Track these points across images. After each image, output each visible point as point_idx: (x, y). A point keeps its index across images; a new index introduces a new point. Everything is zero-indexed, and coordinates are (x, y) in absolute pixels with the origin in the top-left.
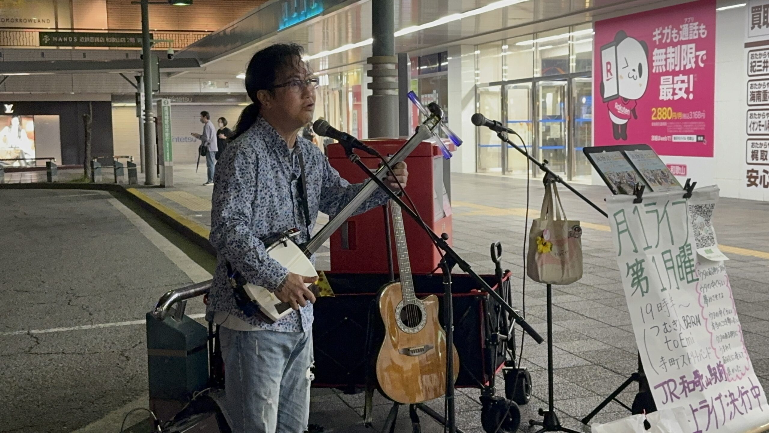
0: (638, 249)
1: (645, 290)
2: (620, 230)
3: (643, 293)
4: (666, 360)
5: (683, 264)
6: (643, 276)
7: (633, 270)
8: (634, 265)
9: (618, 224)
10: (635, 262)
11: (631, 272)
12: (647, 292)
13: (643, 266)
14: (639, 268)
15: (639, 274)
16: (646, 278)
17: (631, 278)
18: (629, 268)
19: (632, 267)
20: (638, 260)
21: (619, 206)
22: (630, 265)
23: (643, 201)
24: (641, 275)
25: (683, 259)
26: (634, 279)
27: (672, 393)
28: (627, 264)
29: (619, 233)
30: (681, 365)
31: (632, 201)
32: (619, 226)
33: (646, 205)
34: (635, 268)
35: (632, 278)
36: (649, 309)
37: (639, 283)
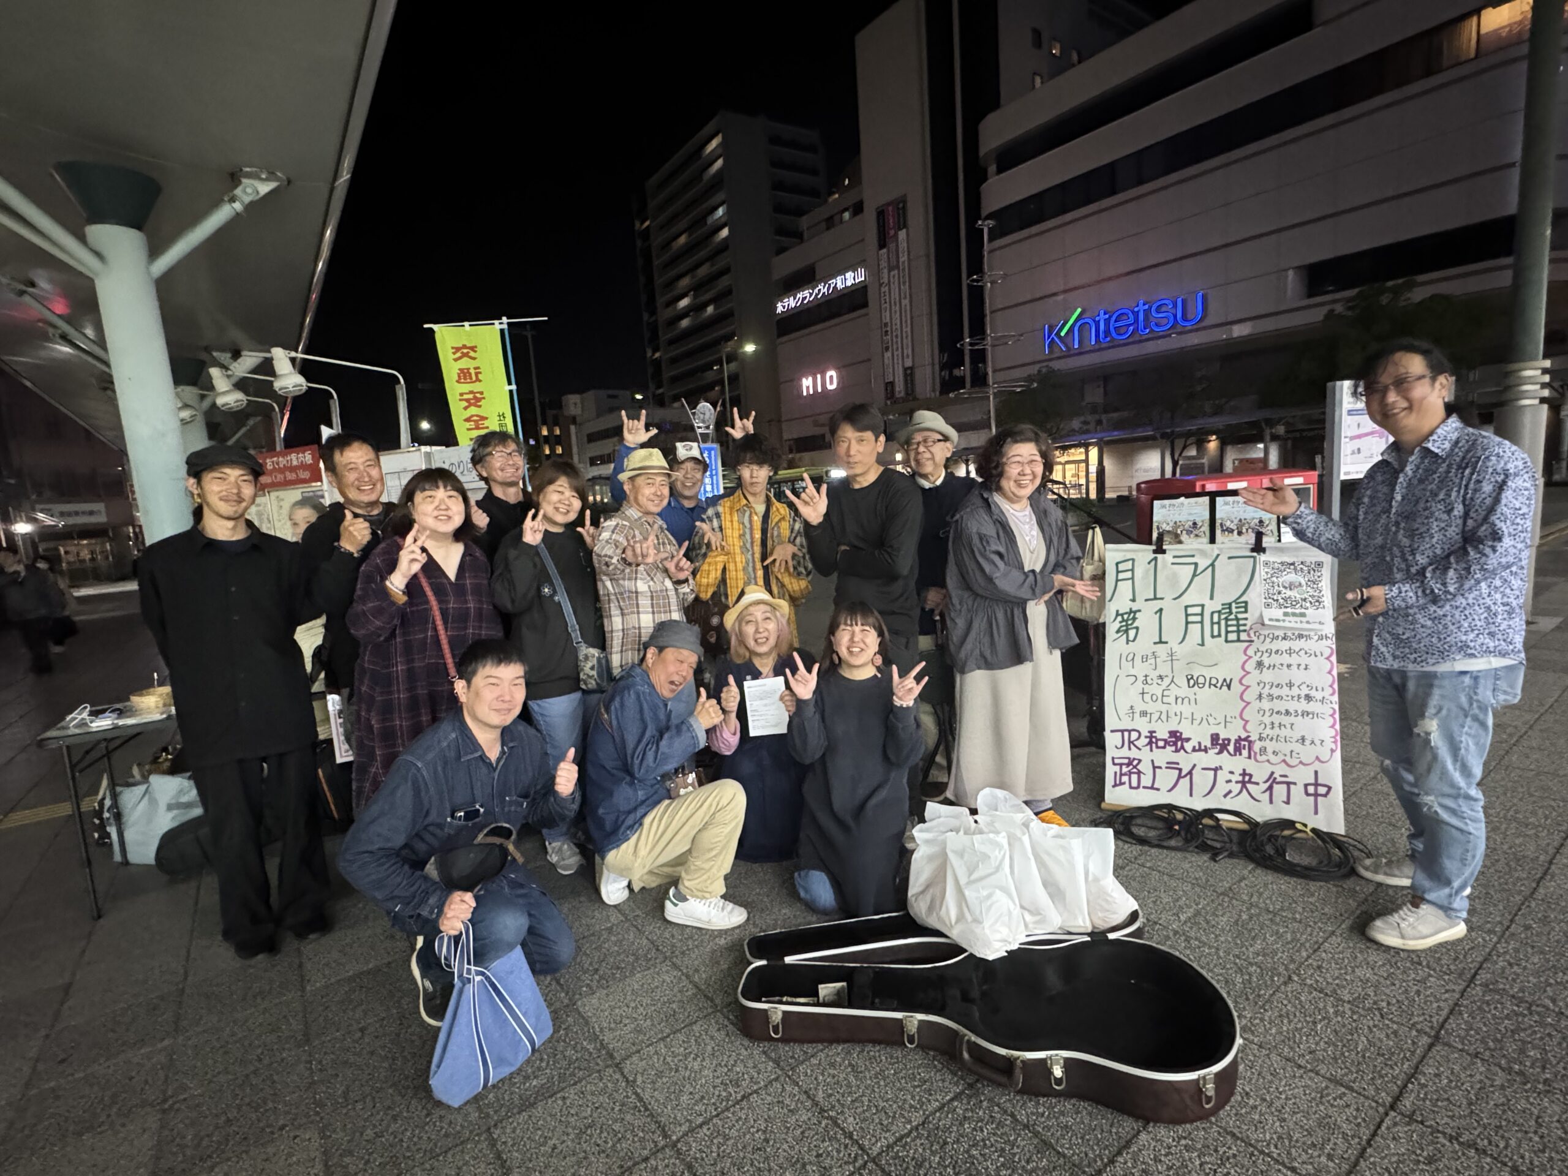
0: (1137, 599)
1: (1131, 639)
2: (1120, 578)
3: (1128, 641)
4: (1137, 710)
5: (1223, 623)
6: (1135, 625)
7: (1124, 617)
8: (1126, 613)
9: (1119, 572)
10: (1129, 610)
11: (1119, 618)
12: (1133, 641)
13: (1136, 616)
14: (1131, 617)
15: (1130, 622)
16: (1137, 628)
17: (1117, 625)
18: (1118, 614)
19: (1122, 615)
20: (1133, 609)
22: (1121, 612)
23: (1166, 552)
24: (1132, 624)
25: (1223, 617)
26: (1122, 626)
27: (1130, 742)
28: (1118, 610)
29: (1117, 580)
30: (1153, 720)
31: (1151, 552)
32: (1121, 574)
33: (1170, 558)
36: (1130, 658)
37: (1126, 631)
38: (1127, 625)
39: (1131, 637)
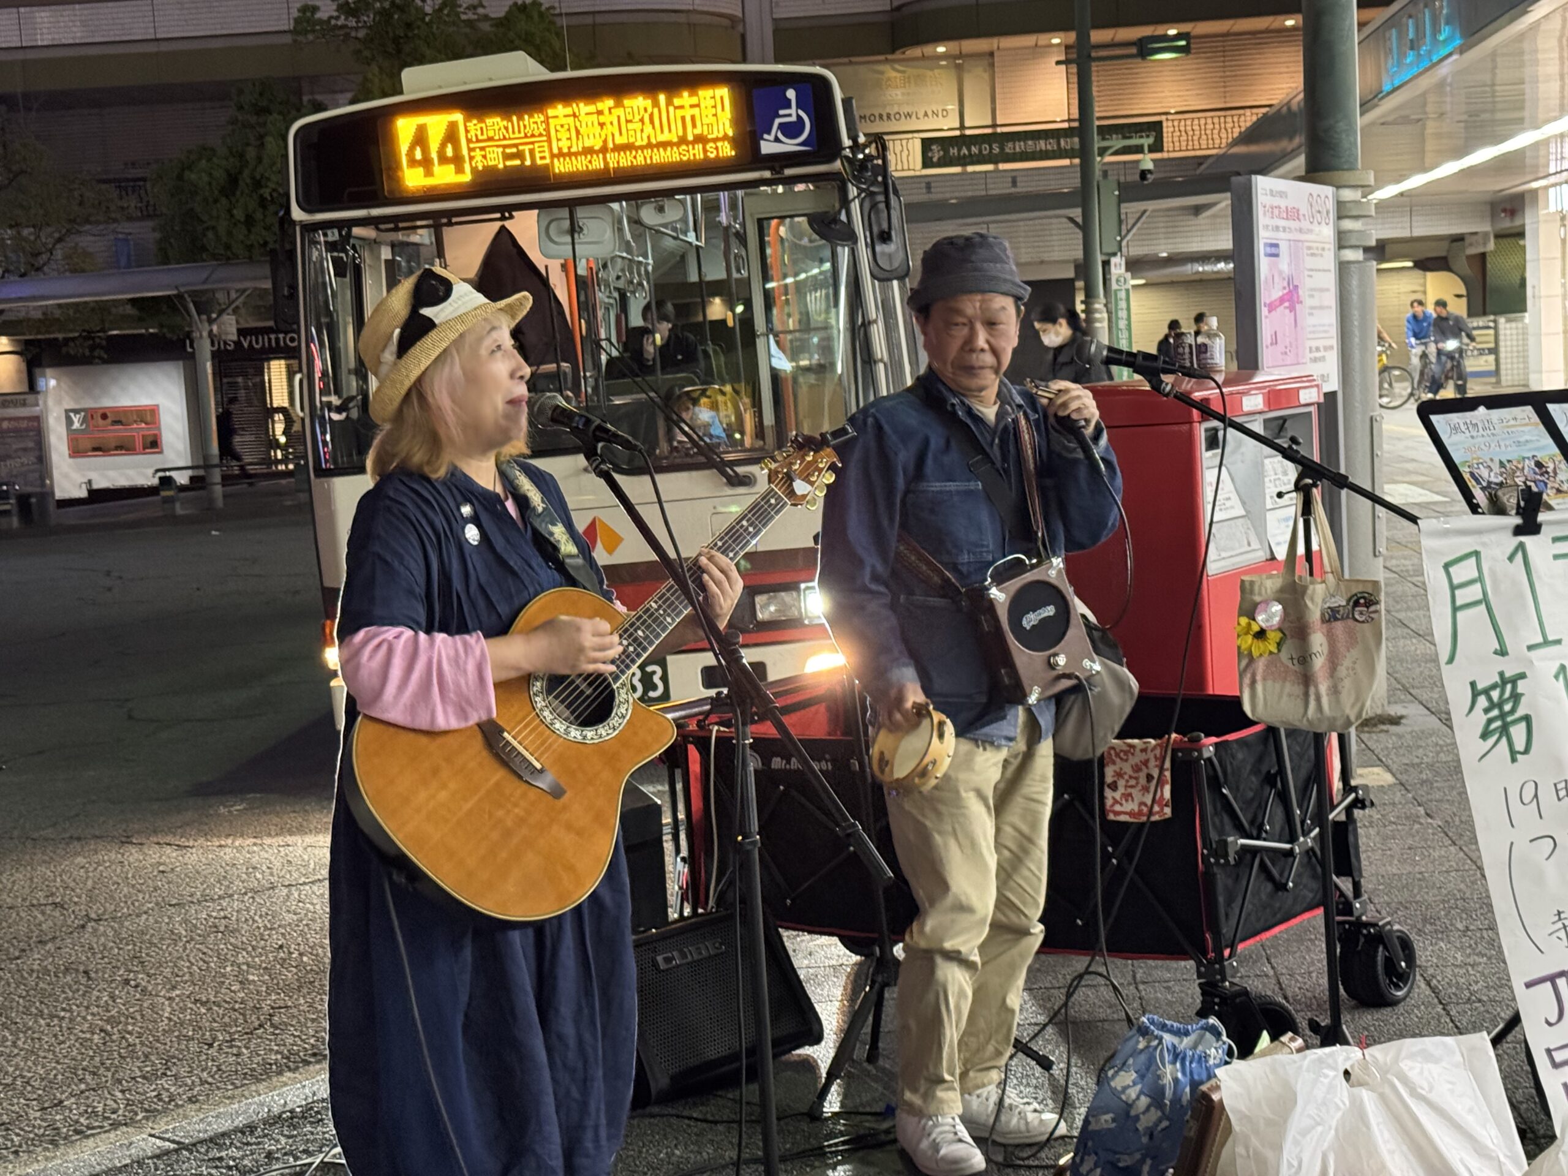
0: (1510, 647)
1: (1520, 746)
2: (1459, 603)
3: (1514, 755)
6: (1520, 713)
7: (1490, 699)
8: (1494, 687)
9: (1453, 588)
10: (1497, 679)
11: (1482, 702)
12: (1526, 751)
13: (1520, 690)
14: (1507, 694)
15: (1507, 707)
16: (1527, 719)
17: (1479, 718)
18: (1475, 694)
19: (1486, 692)
20: (1507, 675)
21: (1467, 544)
22: (1480, 686)
23: (1543, 528)
24: (1513, 711)
26: (1490, 721)
28: (1473, 684)
29: (1455, 609)
31: (1510, 533)
32: (1457, 592)
33: (1556, 540)
34: (1495, 695)
35: (1484, 718)
36: (1528, 794)
37: (1504, 730)
38: (1503, 716)
39: (1520, 745)
